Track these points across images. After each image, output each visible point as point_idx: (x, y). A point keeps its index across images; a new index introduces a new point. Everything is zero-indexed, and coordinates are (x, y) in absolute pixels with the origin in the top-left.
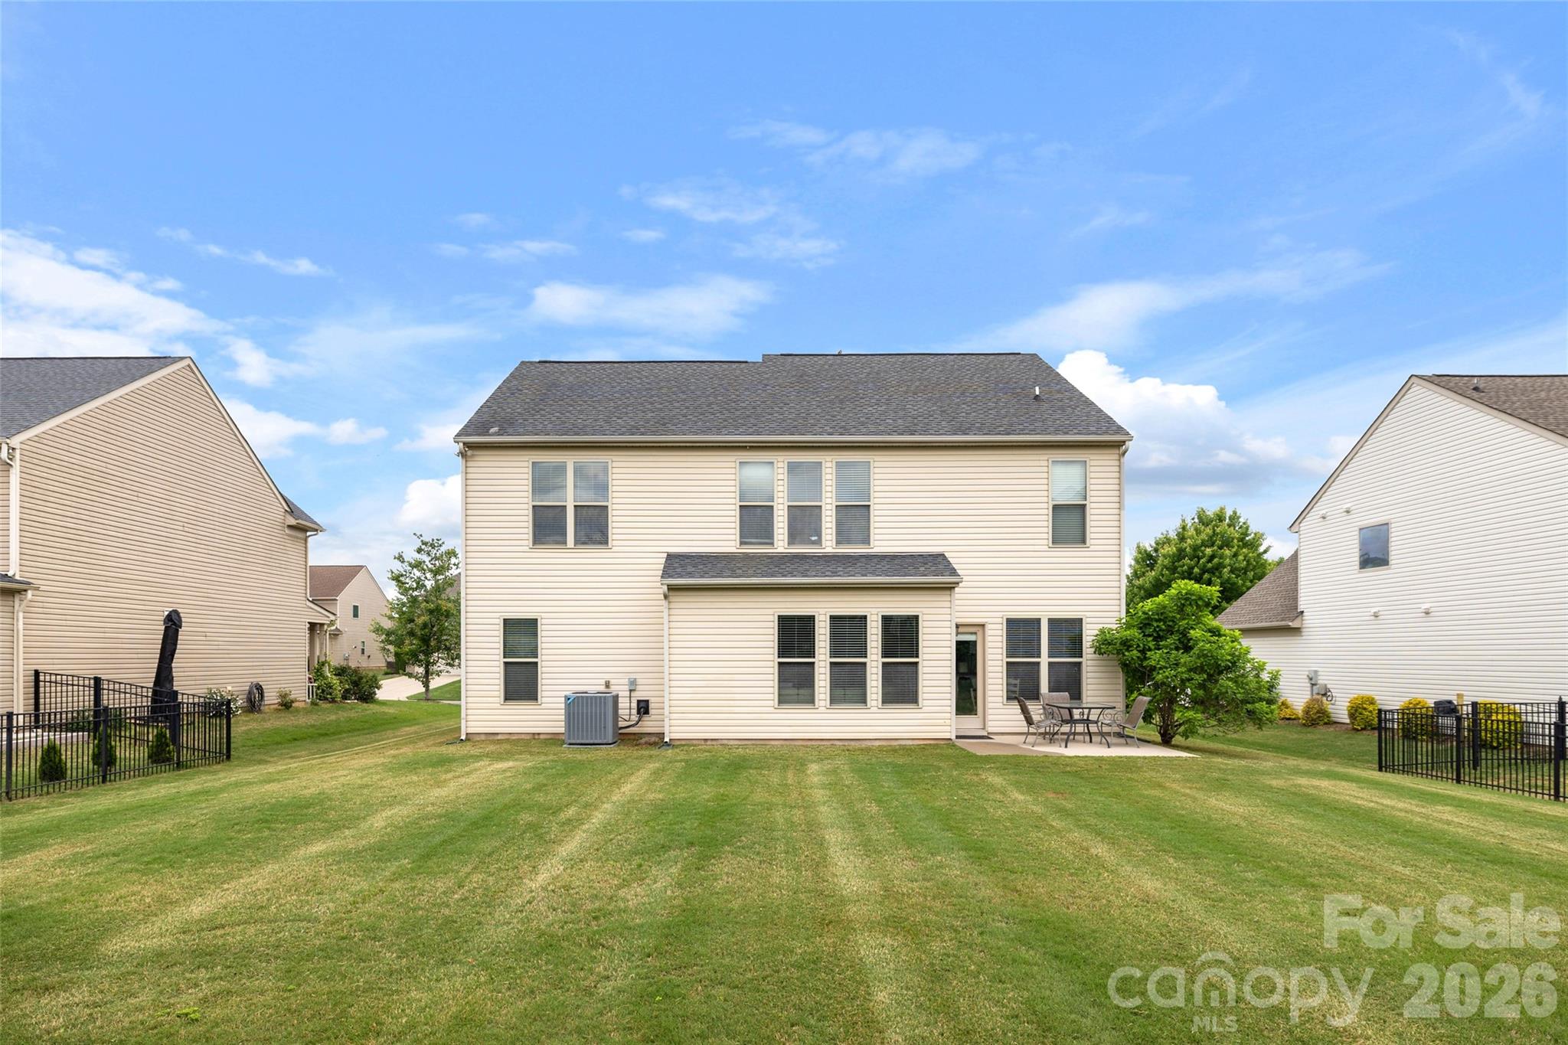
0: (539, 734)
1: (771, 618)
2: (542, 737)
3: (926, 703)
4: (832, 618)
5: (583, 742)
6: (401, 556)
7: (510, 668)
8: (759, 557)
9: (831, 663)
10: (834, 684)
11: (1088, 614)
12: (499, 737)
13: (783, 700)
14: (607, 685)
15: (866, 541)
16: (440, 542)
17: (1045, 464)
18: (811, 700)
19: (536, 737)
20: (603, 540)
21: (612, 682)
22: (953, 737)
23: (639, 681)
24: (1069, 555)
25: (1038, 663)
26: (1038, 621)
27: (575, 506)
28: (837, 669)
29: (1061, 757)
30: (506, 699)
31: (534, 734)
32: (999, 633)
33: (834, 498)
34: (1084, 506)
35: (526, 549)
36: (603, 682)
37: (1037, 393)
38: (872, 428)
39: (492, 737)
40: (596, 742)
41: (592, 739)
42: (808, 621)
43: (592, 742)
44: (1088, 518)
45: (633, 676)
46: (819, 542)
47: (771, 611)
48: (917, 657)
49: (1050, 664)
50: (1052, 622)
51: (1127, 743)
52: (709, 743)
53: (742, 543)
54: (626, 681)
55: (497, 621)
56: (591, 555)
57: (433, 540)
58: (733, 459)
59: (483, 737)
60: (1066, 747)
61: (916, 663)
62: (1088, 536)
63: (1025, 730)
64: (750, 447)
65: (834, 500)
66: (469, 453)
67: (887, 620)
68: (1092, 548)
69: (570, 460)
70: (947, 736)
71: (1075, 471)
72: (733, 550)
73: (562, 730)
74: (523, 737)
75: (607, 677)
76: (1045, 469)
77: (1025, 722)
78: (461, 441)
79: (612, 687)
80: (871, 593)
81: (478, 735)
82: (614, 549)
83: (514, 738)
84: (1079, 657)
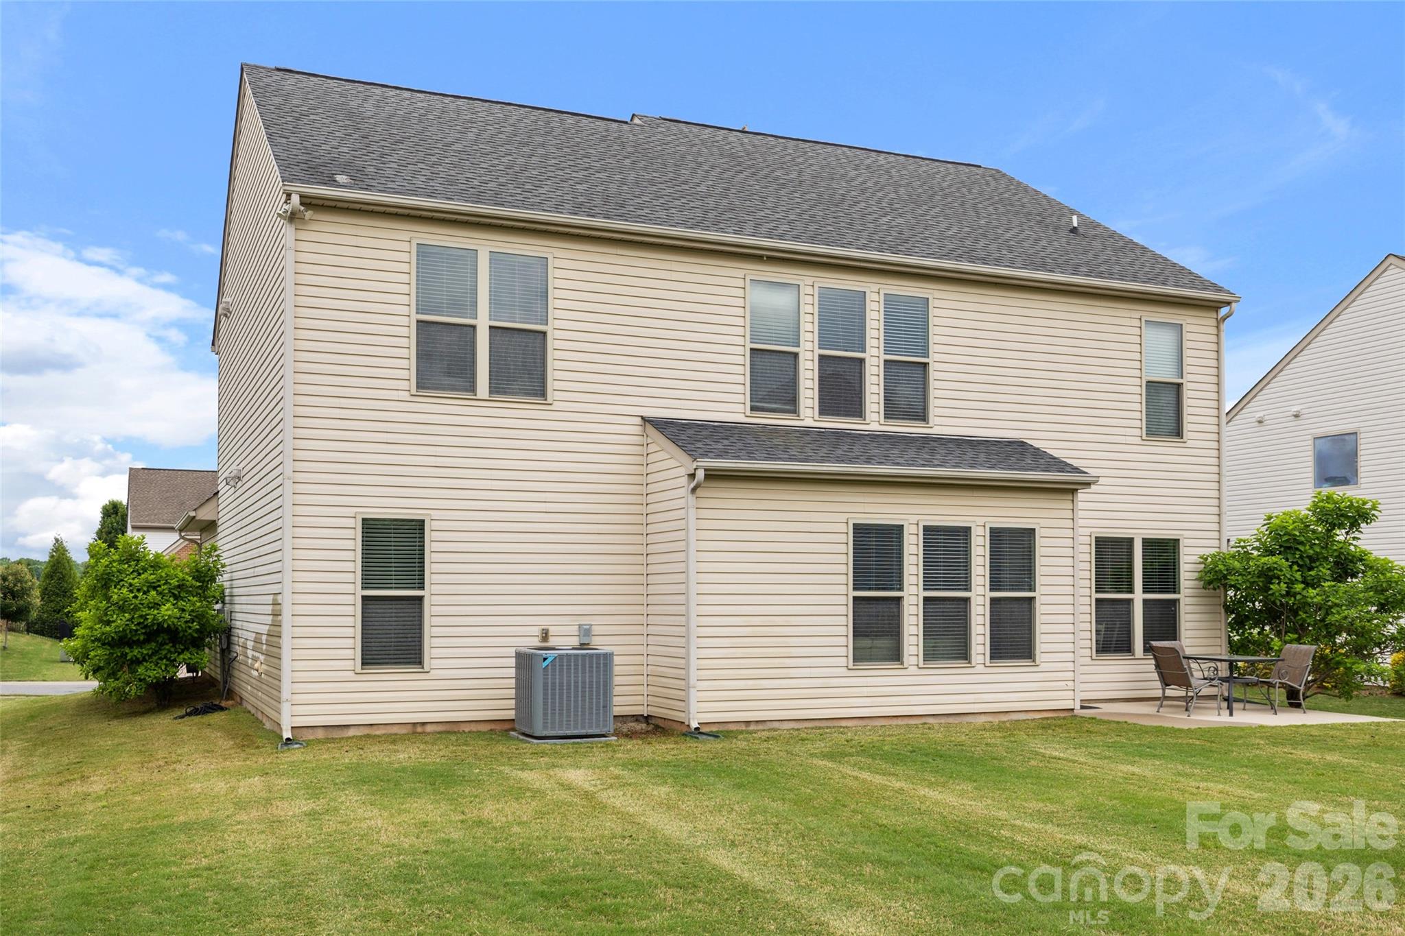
0: (424, 724)
1: (843, 528)
3: (1045, 657)
4: (926, 529)
5: (569, 733)
7: (373, 607)
8: (776, 431)
9: (926, 599)
10: (929, 632)
11: (1186, 534)
12: (351, 732)
13: (860, 656)
14: (545, 636)
15: (922, 416)
18: (895, 655)
19: (419, 729)
20: (537, 389)
21: (552, 630)
22: (1076, 707)
23: (596, 630)
24: (1165, 450)
25: (1130, 601)
26: (1130, 541)
27: (491, 327)
30: (364, 663)
31: (414, 724)
32: (1087, 557)
33: (882, 348)
34: (1179, 385)
35: (405, 395)
36: (536, 631)
37: (1075, 224)
39: (336, 734)
40: (590, 732)
41: (583, 727)
42: (894, 533)
43: (583, 732)
44: (1186, 402)
45: (585, 621)
47: (843, 518)
49: (1145, 601)
50: (1147, 543)
51: (1244, 709)
53: (752, 409)
54: (574, 630)
55: (351, 523)
56: (518, 414)
58: (741, 273)
59: (320, 734)
60: (1231, 714)
61: (1031, 599)
62: (1187, 427)
63: (1159, 693)
64: (769, 257)
65: (883, 351)
66: (309, 214)
68: (1190, 444)
69: (485, 246)
71: (1163, 337)
72: (741, 418)
73: (511, 714)
74: (395, 730)
75: (544, 621)
77: (1159, 683)
78: (296, 192)
79: (551, 639)
80: (976, 493)
81: (310, 731)
82: (556, 406)
83: (378, 733)
84: (1174, 592)
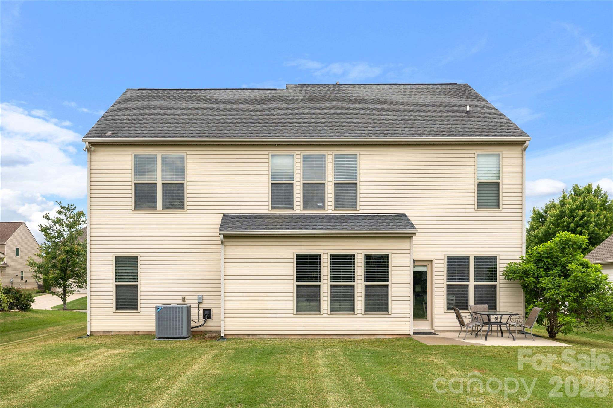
0: (138, 331)
1: (291, 256)
2: (140, 333)
3: (393, 311)
4: (332, 256)
5: (168, 336)
6: (48, 216)
7: (119, 288)
8: (284, 217)
9: (331, 286)
10: (333, 299)
11: (501, 254)
12: (113, 333)
13: (299, 309)
14: (184, 299)
15: (355, 206)
16: (73, 207)
17: (473, 155)
18: (318, 310)
19: (137, 333)
20: (181, 206)
21: (187, 297)
22: (412, 334)
23: (205, 297)
24: (488, 215)
25: (468, 286)
26: (468, 258)
27: (162, 183)
28: (335, 289)
29: (482, 346)
30: (117, 309)
31: (135, 331)
32: (442, 266)
34: (499, 183)
35: (130, 211)
36: (181, 298)
37: (468, 109)
38: (358, 132)
39: (107, 334)
40: (176, 336)
41: (173, 334)
42: (317, 258)
43: (173, 336)
44: (501, 191)
45: (201, 294)
46: (323, 207)
47: (292, 252)
48: (388, 281)
49: (476, 286)
50: (477, 259)
51: (526, 338)
52: (250, 337)
53: (272, 208)
54: (196, 297)
55: (111, 258)
56: (173, 215)
57: (68, 205)
58: (267, 153)
59: (102, 334)
60: (486, 340)
61: (387, 286)
62: (501, 203)
63: (459, 329)
64: (278, 145)
65: (333, 179)
66: (93, 149)
67: (368, 258)
68: (504, 210)
69: (159, 153)
70: (407, 332)
71: (493, 161)
72: (267, 212)
73: (154, 329)
74: (128, 333)
75: (184, 294)
76: (473, 159)
77: (459, 324)
78: (87, 141)
79: (187, 301)
80: (358, 240)
81: (98, 332)
82: (188, 211)
83: (122, 334)
84: (495, 281)
